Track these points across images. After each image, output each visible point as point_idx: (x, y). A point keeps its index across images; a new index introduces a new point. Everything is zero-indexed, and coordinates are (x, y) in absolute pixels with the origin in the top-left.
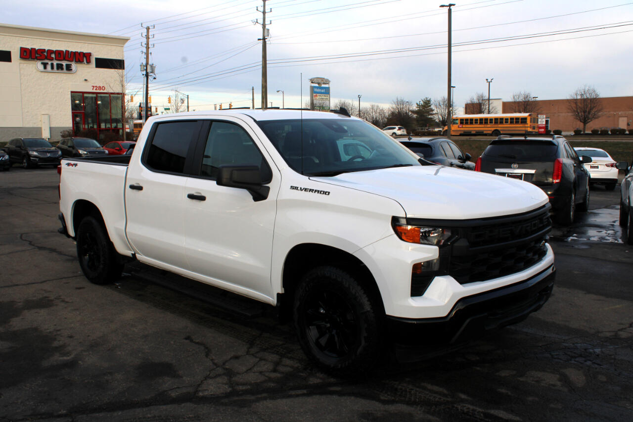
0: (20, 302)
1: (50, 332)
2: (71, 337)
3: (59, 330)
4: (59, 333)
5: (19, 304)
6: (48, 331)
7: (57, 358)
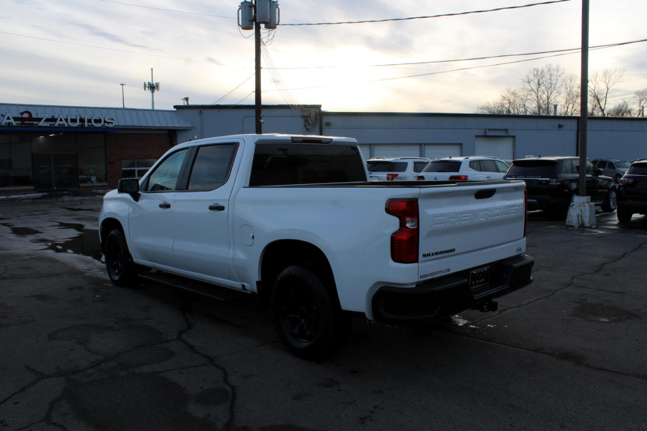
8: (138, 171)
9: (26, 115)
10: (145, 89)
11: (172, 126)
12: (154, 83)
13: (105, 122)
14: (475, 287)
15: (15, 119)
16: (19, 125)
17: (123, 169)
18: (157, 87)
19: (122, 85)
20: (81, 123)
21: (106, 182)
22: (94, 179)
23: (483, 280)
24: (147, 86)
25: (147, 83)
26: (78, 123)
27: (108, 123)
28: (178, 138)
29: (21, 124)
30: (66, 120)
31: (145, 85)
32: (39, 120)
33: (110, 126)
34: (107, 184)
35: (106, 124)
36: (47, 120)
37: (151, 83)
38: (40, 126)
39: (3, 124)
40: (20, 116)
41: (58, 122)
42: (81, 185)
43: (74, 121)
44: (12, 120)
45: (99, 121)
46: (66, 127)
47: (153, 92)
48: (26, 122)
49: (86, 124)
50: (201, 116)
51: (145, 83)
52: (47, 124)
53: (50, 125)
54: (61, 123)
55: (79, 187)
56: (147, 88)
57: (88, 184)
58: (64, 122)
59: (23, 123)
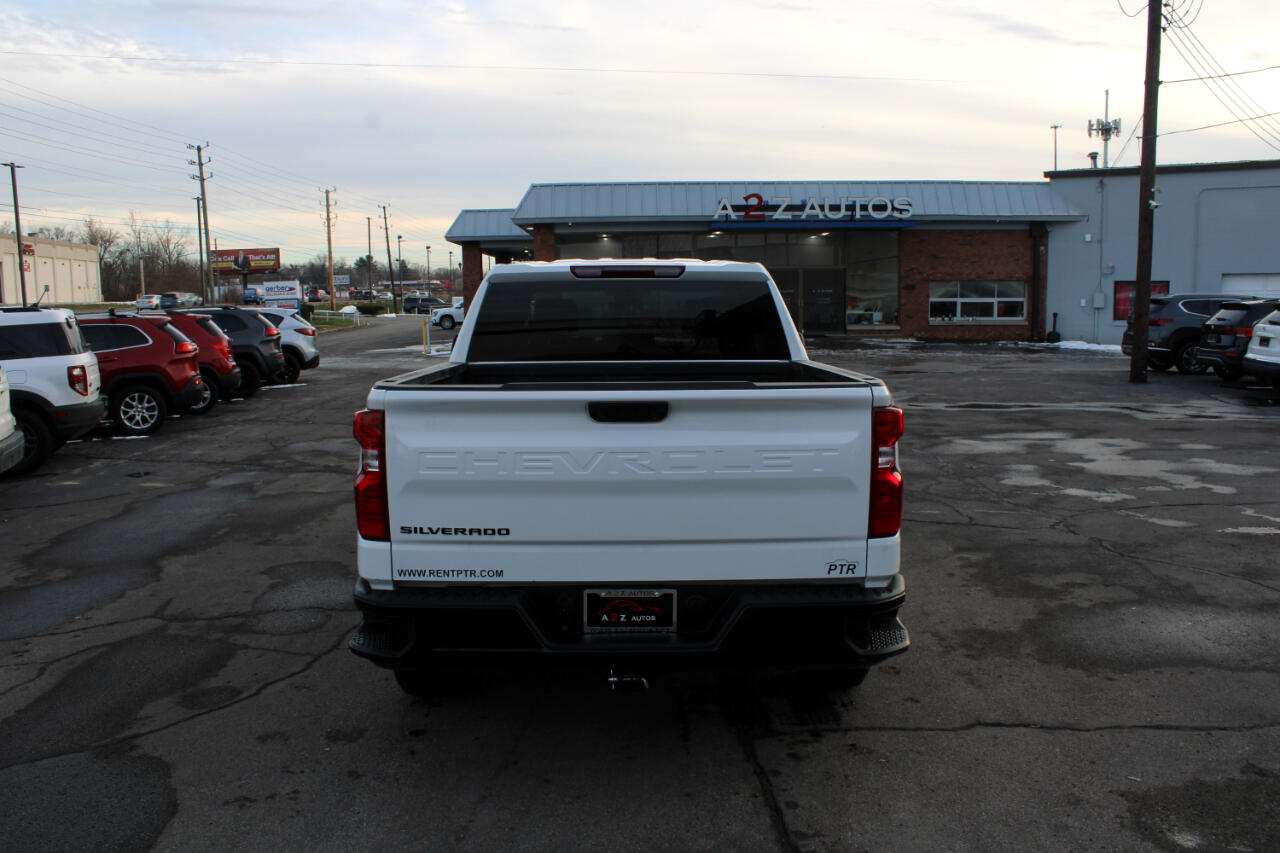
0: (1028, 655)
1: (976, 585)
2: (951, 575)
3: (963, 586)
4: (965, 583)
5: (1028, 651)
6: (979, 588)
7: (974, 557)
8: (962, 304)
9: (754, 201)
10: (1090, 135)
11: (1037, 214)
12: (1110, 120)
13: (894, 209)
14: (624, 629)
15: (736, 208)
16: (742, 219)
17: (932, 299)
18: (1116, 128)
19: (1055, 127)
20: (849, 213)
21: (897, 323)
22: (877, 316)
23: (653, 618)
24: (1095, 127)
25: (1094, 122)
26: (843, 212)
27: (901, 211)
28: (1050, 240)
29: (745, 216)
30: (822, 207)
31: (1091, 125)
32: (775, 208)
33: (905, 216)
34: (898, 328)
35: (897, 214)
36: (789, 208)
37: (1104, 120)
38: (777, 220)
39: (716, 217)
40: (743, 203)
41: (807, 211)
42: (850, 327)
43: (835, 208)
44: (730, 211)
45: (881, 208)
46: (822, 221)
47: (1106, 140)
48: (752, 213)
49: (858, 214)
50: (1102, 191)
51: (1090, 122)
52: (788, 216)
53: (793, 216)
54: (813, 212)
55: (845, 331)
56: (1094, 133)
57: (864, 326)
58: (818, 211)
59: (747, 215)
